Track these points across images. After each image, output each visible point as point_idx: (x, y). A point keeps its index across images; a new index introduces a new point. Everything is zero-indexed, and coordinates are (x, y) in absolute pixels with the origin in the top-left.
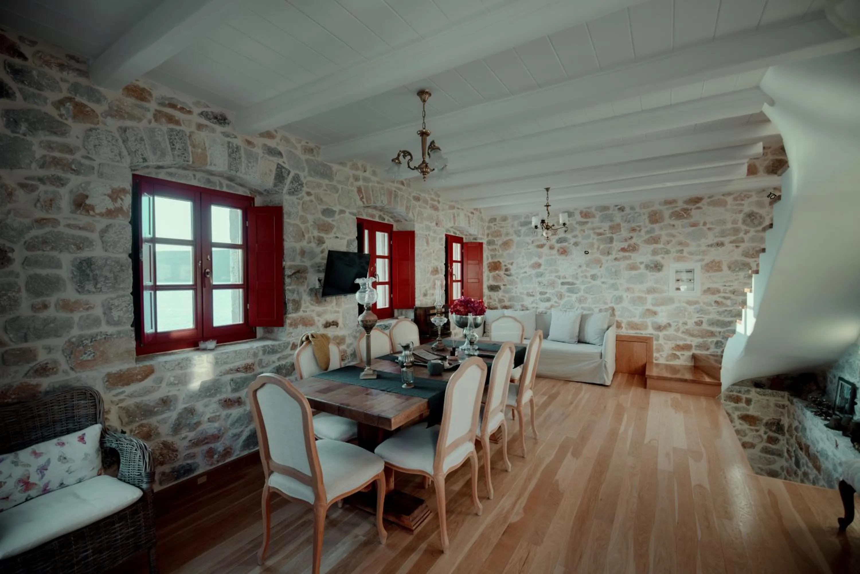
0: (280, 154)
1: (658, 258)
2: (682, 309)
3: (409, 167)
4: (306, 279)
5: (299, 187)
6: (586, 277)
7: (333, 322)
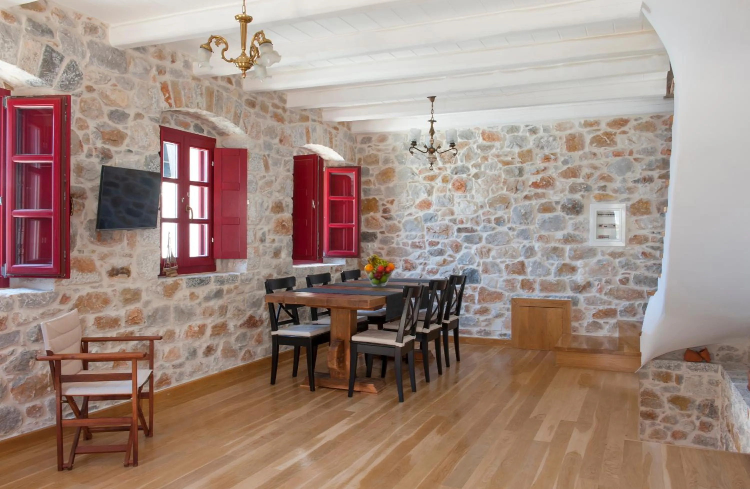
0: (49, 32)
1: (577, 196)
2: (604, 263)
3: (223, 58)
4: (84, 207)
5: (76, 79)
6: (489, 221)
7: (122, 269)
